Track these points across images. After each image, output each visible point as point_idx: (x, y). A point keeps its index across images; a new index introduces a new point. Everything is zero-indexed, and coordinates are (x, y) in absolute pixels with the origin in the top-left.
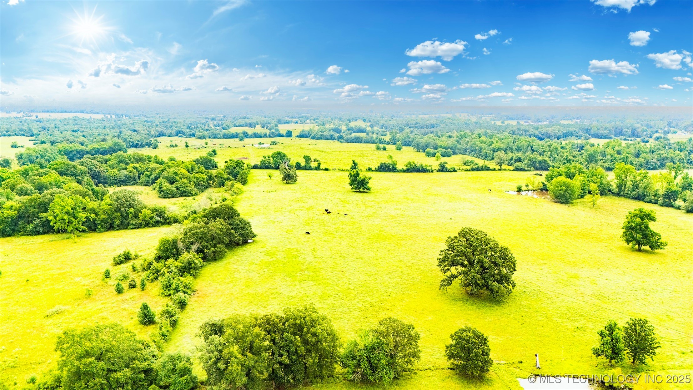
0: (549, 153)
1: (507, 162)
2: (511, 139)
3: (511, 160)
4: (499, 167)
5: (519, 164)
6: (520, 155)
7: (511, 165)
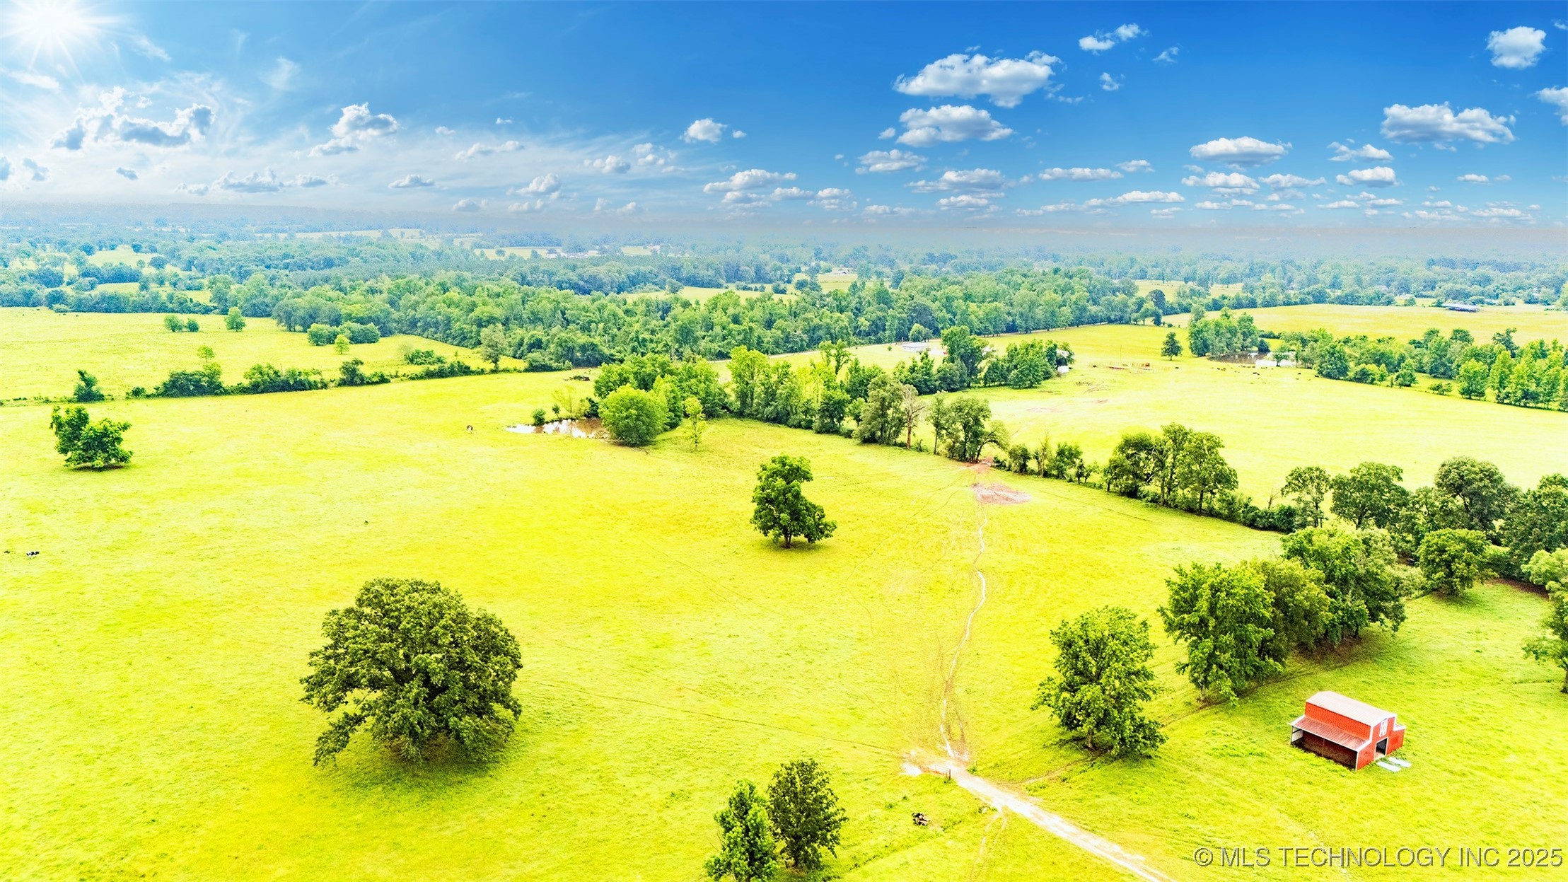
0: (601, 325)
1: (510, 351)
2: (517, 296)
3: (521, 344)
4: (492, 366)
5: (536, 355)
6: (539, 332)
7: (520, 358)
